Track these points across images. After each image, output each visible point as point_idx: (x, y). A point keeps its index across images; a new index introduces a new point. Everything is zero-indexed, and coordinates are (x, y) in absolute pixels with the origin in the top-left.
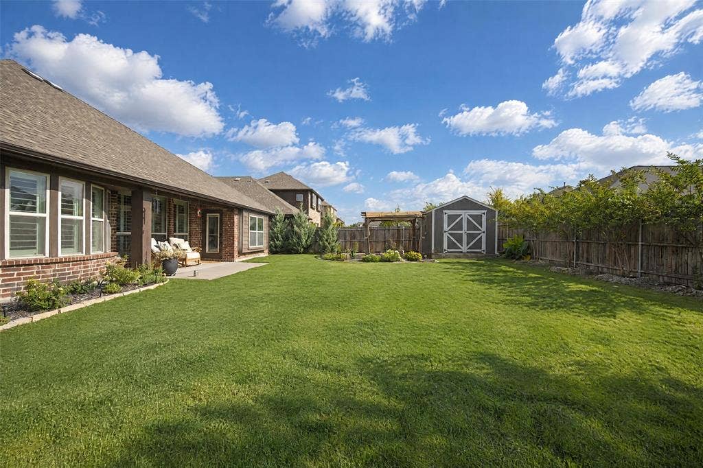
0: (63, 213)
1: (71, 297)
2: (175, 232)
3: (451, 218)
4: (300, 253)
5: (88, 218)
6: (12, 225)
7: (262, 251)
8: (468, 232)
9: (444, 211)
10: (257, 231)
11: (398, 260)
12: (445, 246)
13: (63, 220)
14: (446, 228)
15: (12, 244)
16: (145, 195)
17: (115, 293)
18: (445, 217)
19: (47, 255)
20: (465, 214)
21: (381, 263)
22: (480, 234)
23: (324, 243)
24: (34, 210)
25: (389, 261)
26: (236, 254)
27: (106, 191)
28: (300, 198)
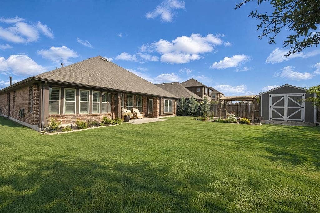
0: (93, 101)
1: (89, 126)
2: (137, 106)
3: (275, 99)
4: (191, 116)
5: (101, 102)
6: (81, 105)
7: (173, 114)
8: (288, 107)
9: (270, 95)
10: (168, 106)
11: (235, 122)
12: (270, 116)
13: (93, 103)
14: (271, 104)
15: (80, 110)
16: (119, 94)
17: (102, 126)
18: (271, 99)
19: (89, 113)
20: (286, 97)
21: (223, 123)
22: (300, 108)
23: (202, 112)
24: (86, 100)
25: (228, 123)
26: (158, 115)
27: (108, 94)
28: (198, 90)
